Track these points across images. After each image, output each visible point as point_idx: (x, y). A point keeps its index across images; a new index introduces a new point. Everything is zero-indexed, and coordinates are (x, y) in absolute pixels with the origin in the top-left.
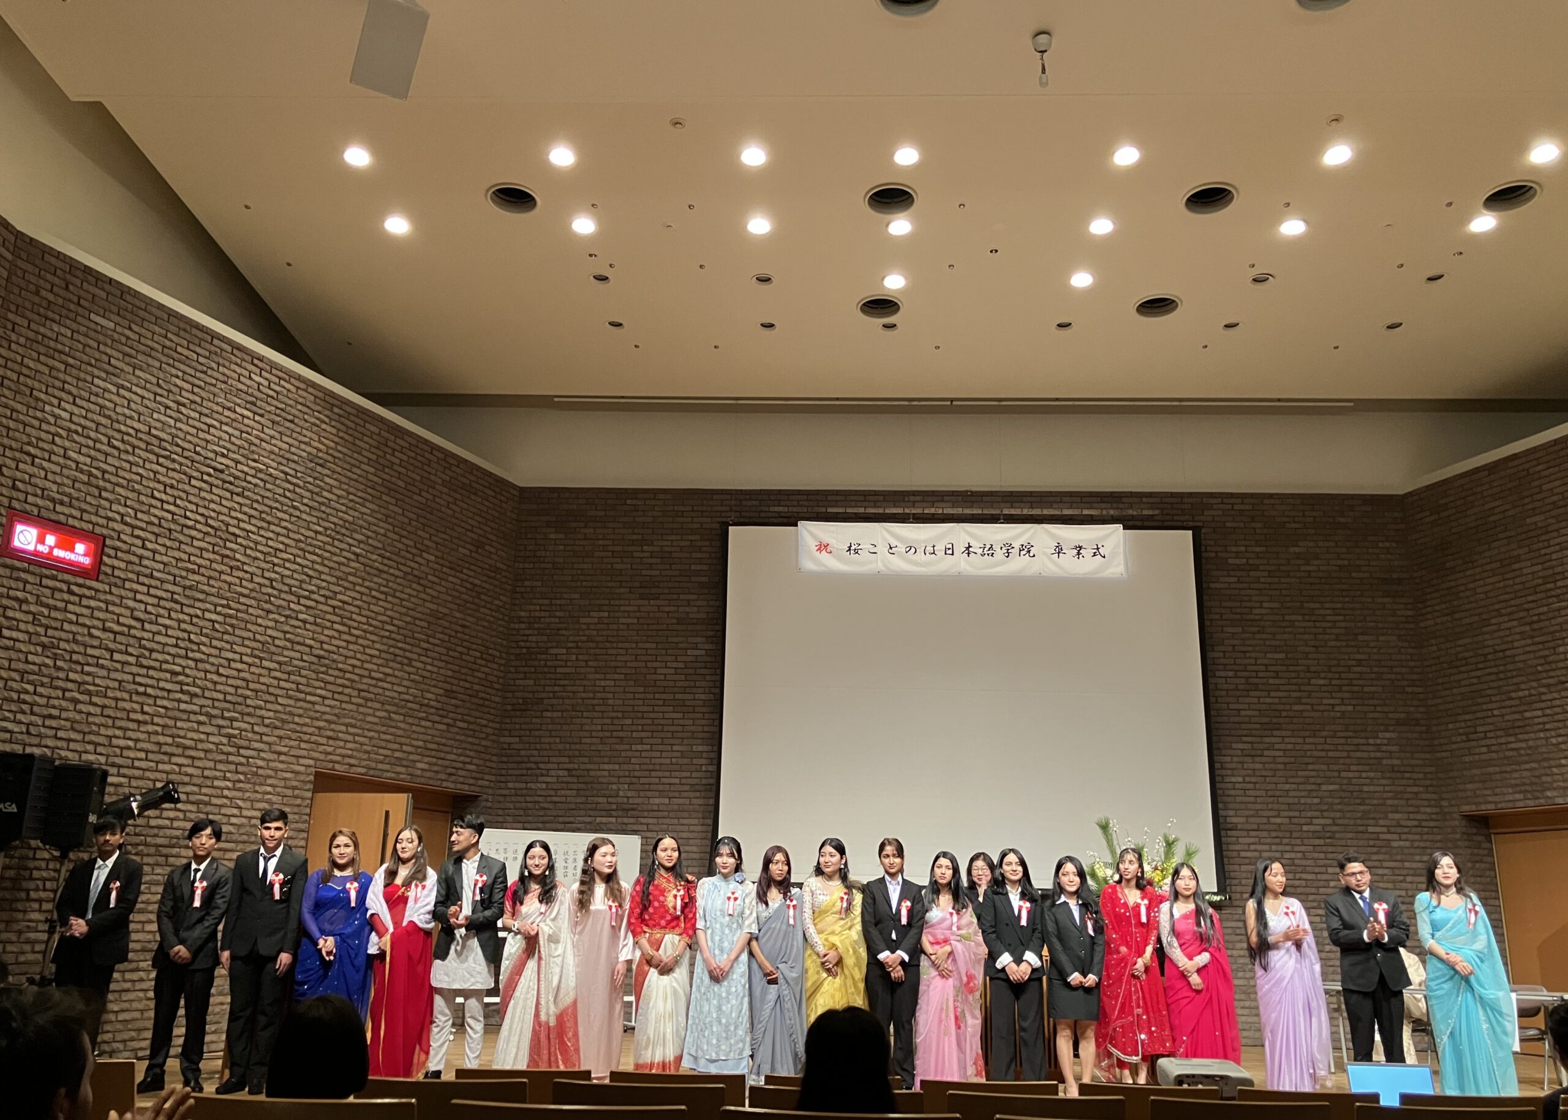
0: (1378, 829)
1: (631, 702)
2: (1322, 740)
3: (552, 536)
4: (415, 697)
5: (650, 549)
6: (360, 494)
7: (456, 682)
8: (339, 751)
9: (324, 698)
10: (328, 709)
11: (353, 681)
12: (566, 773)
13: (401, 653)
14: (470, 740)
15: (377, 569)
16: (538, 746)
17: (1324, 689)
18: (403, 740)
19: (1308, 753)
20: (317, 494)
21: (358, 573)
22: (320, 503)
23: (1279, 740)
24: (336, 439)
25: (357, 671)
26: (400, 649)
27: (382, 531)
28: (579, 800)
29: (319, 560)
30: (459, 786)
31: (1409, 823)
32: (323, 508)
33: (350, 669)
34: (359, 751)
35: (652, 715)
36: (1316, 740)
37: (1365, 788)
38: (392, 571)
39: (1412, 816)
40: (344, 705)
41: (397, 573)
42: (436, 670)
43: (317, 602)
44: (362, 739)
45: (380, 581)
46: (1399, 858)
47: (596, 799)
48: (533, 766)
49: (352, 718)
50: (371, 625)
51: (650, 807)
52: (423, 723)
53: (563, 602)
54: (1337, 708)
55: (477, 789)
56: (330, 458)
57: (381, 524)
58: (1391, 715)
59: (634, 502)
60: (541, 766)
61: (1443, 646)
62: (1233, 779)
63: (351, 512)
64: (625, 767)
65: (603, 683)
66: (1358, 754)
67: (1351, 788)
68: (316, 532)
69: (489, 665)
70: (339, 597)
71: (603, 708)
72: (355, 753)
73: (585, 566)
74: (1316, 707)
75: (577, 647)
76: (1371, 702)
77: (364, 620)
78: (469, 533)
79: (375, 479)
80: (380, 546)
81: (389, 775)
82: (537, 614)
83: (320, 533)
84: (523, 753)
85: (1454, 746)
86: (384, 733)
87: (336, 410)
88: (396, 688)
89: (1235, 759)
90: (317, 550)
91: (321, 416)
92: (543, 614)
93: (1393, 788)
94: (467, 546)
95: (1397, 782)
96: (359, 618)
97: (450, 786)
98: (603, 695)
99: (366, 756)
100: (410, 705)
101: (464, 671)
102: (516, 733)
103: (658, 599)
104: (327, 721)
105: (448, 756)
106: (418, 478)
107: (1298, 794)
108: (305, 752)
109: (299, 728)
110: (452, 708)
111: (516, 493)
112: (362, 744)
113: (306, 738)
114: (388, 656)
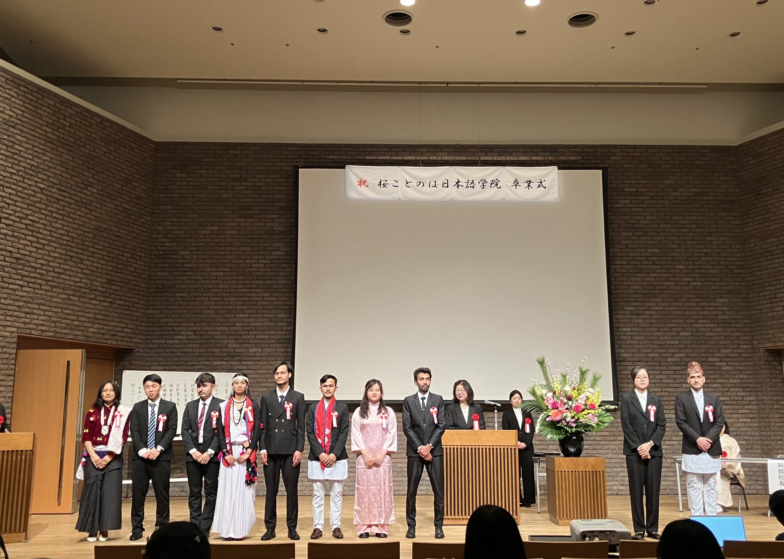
0: (714, 359)
1: (235, 286)
2: (681, 304)
3: (179, 175)
4: (87, 284)
5: (246, 184)
6: (41, 147)
7: (115, 274)
8: (34, 322)
9: (22, 286)
10: (25, 294)
11: (42, 274)
12: (192, 333)
13: (75, 255)
14: (126, 312)
15: (56, 198)
16: (173, 316)
17: (683, 271)
18: (79, 313)
19: (672, 313)
20: (10, 147)
21: (43, 201)
22: (13, 154)
23: (654, 304)
24: (23, 109)
25: (44, 267)
26: (74, 252)
27: (59, 172)
28: (201, 350)
29: (14, 192)
30: (119, 343)
31: (733, 355)
32: (16, 157)
33: (40, 266)
34: (48, 321)
35: (249, 295)
36: (677, 304)
37: (707, 334)
38: (66, 199)
39: (735, 351)
40: (36, 291)
41: (70, 201)
42: (100, 266)
43: (14, 221)
44: (50, 314)
45: (58, 206)
46: (726, 376)
47: (212, 350)
48: (170, 329)
49: (43, 299)
50: (53, 237)
51: (249, 354)
52: (93, 302)
53: (187, 220)
54: (691, 284)
55: (132, 344)
56: (19, 122)
57: (58, 167)
58: (724, 288)
59: (234, 151)
60: (175, 329)
61: (758, 243)
62: (625, 329)
63: (36, 159)
64: (232, 328)
65: (216, 274)
66: (704, 313)
67: (698, 334)
68: (11, 173)
69: (138, 262)
70: (30, 217)
71: (216, 290)
72: (45, 323)
73: (202, 196)
74: (678, 283)
75: (198, 250)
76: (712, 279)
77: (48, 233)
78: (120, 174)
79: (52, 136)
80: (57, 182)
81: (70, 337)
82: (170, 228)
83: (14, 174)
84: (162, 320)
85: (762, 307)
86: (66, 309)
87: (22, 88)
88: (72, 278)
89: (626, 317)
90: (12, 186)
91: (11, 93)
92: (174, 228)
93: (725, 334)
94: (120, 182)
95: (727, 329)
96: (45, 232)
97: (112, 343)
98: (216, 282)
99: (53, 325)
100: (83, 290)
101: (120, 266)
102: (158, 307)
103: (252, 217)
104: (24, 302)
105: (111, 324)
106: (83, 136)
107: (665, 338)
108: (9, 323)
109: (4, 307)
110: (113, 292)
111: (152, 146)
112: (50, 317)
113: (10, 313)
114: (67, 257)
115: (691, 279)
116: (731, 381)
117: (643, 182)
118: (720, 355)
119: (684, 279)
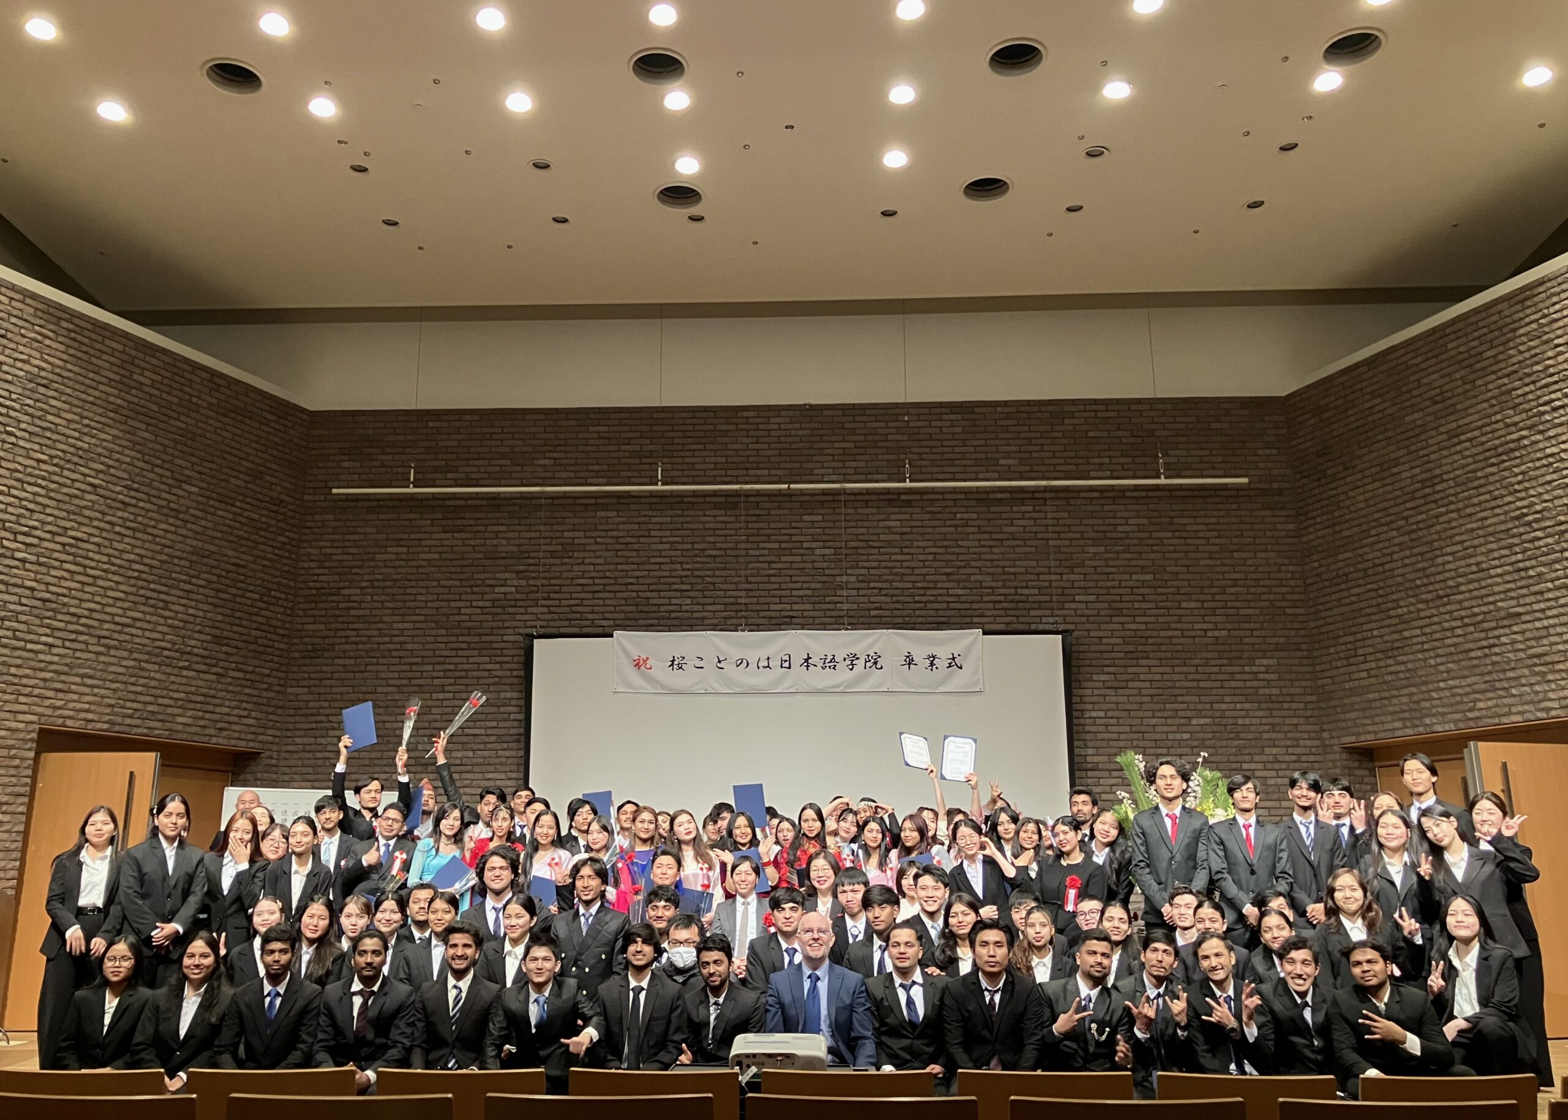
0: (1253, 766)
1: (432, 646)
2: (1193, 669)
3: (345, 464)
4: (175, 644)
5: (456, 475)
6: (97, 418)
7: (228, 627)
8: (71, 705)
9: (51, 646)
10: (56, 659)
11: (89, 627)
13: (155, 595)
14: (247, 691)
15: (122, 502)
16: (329, 697)
17: (1195, 612)
18: (158, 692)
19: (1178, 684)
20: (39, 418)
21: (97, 507)
22: (44, 429)
23: (1146, 670)
24: (65, 357)
25: (95, 615)
26: (154, 590)
27: (128, 460)
29: (42, 492)
30: (233, 742)
31: (1287, 758)
32: (48, 434)
33: (86, 613)
34: (99, 704)
35: (455, 660)
36: (1185, 669)
37: (1240, 721)
38: (141, 504)
39: (1290, 750)
40: (78, 654)
41: (148, 506)
42: (201, 614)
43: (40, 539)
44: (103, 692)
45: (126, 515)
46: (1276, 796)
48: (324, 719)
49: (90, 668)
50: (113, 565)
52: (185, 673)
53: (356, 537)
54: (1209, 634)
55: (256, 745)
56: (55, 378)
57: (127, 452)
58: (1268, 640)
59: (437, 424)
60: (331, 718)
61: (1323, 562)
62: (1094, 714)
63: (87, 439)
65: (400, 626)
66: (1233, 684)
67: (1224, 721)
68: (39, 461)
69: (272, 608)
70: (71, 533)
71: (401, 653)
72: (93, 707)
74: (1187, 633)
75: (372, 588)
76: (1247, 626)
77: (105, 559)
78: (244, 463)
79: (119, 401)
80: (126, 476)
81: (139, 730)
82: (329, 551)
83: (44, 462)
84: (311, 704)
85: (1335, 672)
86: (133, 684)
87: (64, 324)
88: (147, 634)
89: (1096, 692)
90: (40, 481)
91: (44, 331)
92: (334, 551)
93: (1271, 720)
94: (242, 476)
95: (1275, 713)
96: (97, 557)
97: (220, 741)
98: (401, 639)
99: (108, 710)
100: (166, 653)
101: (238, 614)
102: (305, 683)
103: (462, 531)
104: (55, 672)
105: (218, 710)
106: (176, 400)
107: (1166, 729)
108: (25, 708)
109: (16, 681)
110: (223, 656)
111: (305, 417)
112: (103, 697)
113: (27, 690)
114: (137, 599)
115: (1211, 626)
117: (1123, 460)
118: (1264, 758)
119: (1197, 626)
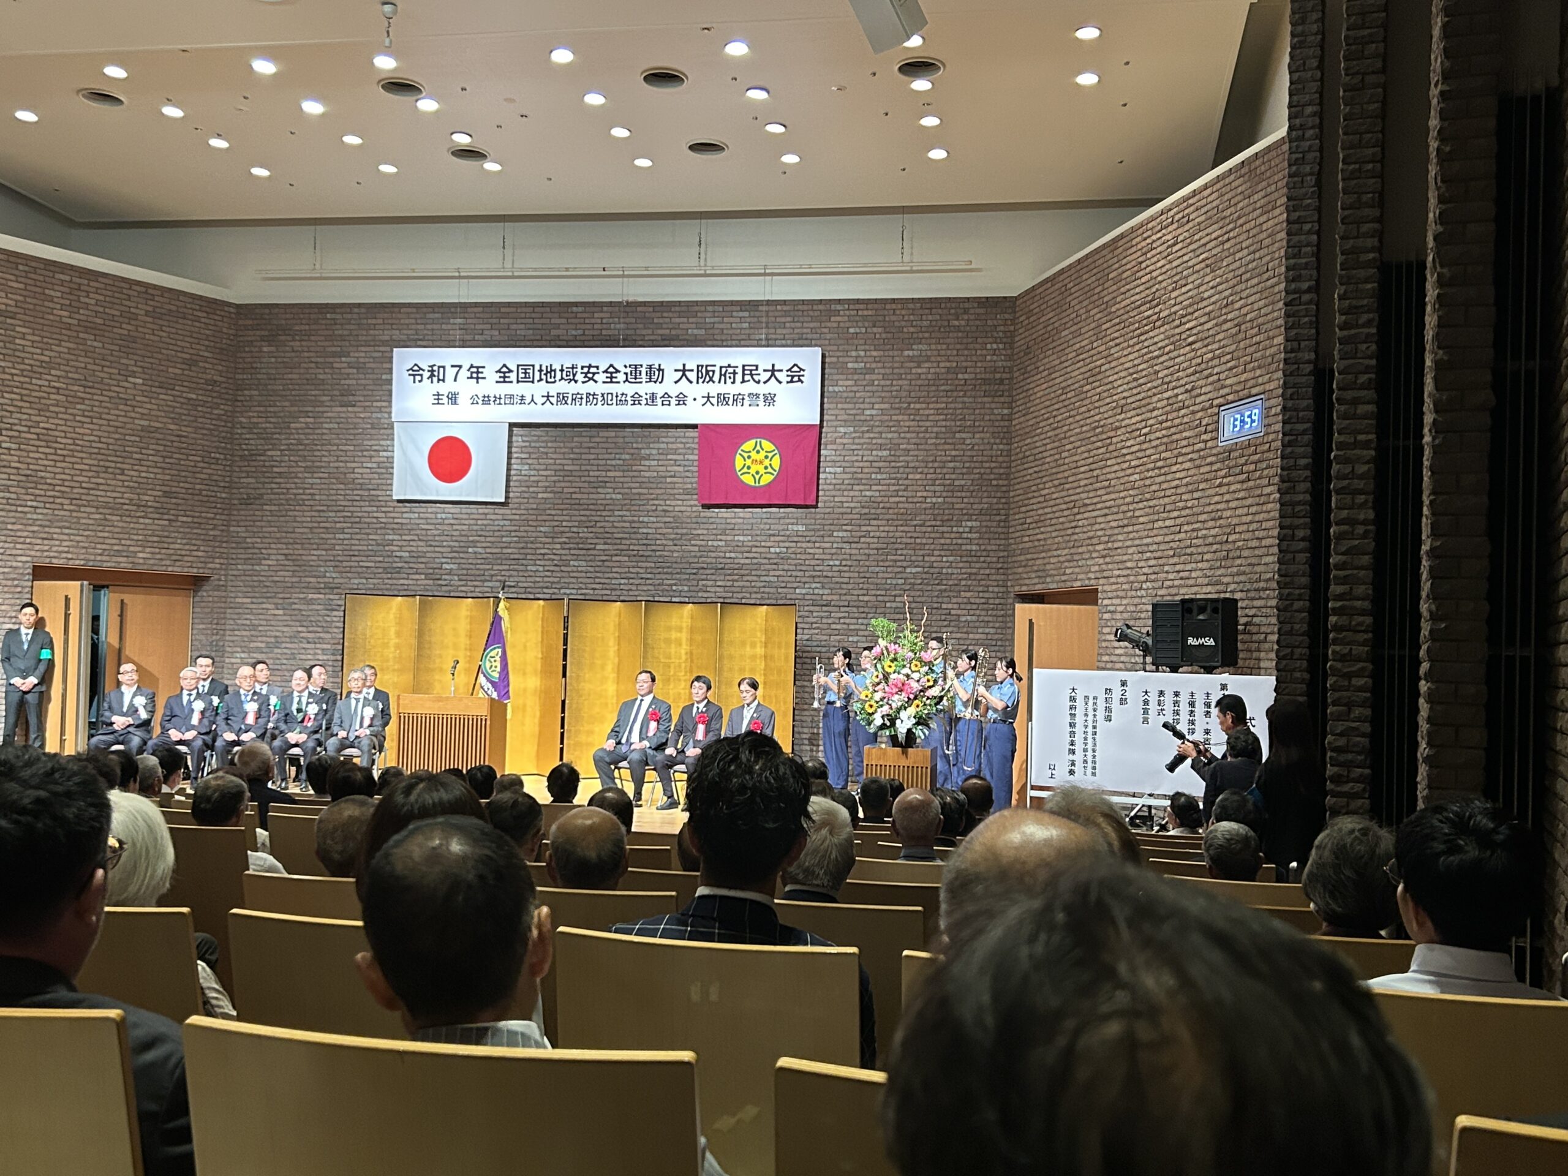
0: (950, 606)
1: (334, 498)
3: (266, 349)
4: (131, 500)
5: (348, 360)
6: (55, 336)
7: (176, 484)
8: (55, 548)
9: (36, 508)
10: (40, 517)
11: (63, 492)
12: (283, 557)
13: (113, 465)
14: (196, 531)
15: (79, 398)
16: (260, 535)
17: (920, 482)
18: (121, 536)
20: (9, 343)
21: (61, 404)
25: (66, 483)
26: (112, 461)
27: (83, 365)
28: (294, 580)
30: (186, 570)
33: (59, 482)
34: (77, 547)
35: (351, 509)
36: (906, 529)
37: (945, 571)
38: (96, 397)
39: (981, 595)
40: (56, 512)
41: (101, 398)
42: (152, 476)
43: (20, 432)
44: (78, 538)
45: (85, 407)
47: (308, 579)
48: (257, 551)
49: (66, 521)
50: (77, 445)
52: (141, 520)
53: (276, 409)
55: (206, 571)
57: (81, 359)
58: (975, 506)
60: (264, 551)
63: (46, 353)
64: (330, 552)
65: (310, 481)
67: (932, 570)
68: (12, 374)
69: (213, 466)
70: (42, 425)
71: (311, 503)
72: (71, 549)
73: (294, 376)
75: (289, 450)
76: (959, 494)
78: (179, 354)
81: (109, 564)
82: (255, 420)
84: (248, 540)
86: (101, 531)
88: (108, 494)
92: (260, 420)
93: (969, 571)
94: (178, 366)
95: (972, 565)
96: (65, 441)
97: (177, 570)
98: (311, 491)
99: (84, 551)
100: (126, 507)
101: (183, 474)
102: (243, 523)
103: (354, 406)
104: (40, 526)
105: (172, 546)
106: (118, 313)
108: (20, 552)
109: (12, 533)
110: (173, 507)
111: (232, 310)
112: (78, 542)
113: (22, 540)
114: (99, 469)
115: (930, 494)
116: (971, 636)
117: (875, 354)
119: (919, 494)
